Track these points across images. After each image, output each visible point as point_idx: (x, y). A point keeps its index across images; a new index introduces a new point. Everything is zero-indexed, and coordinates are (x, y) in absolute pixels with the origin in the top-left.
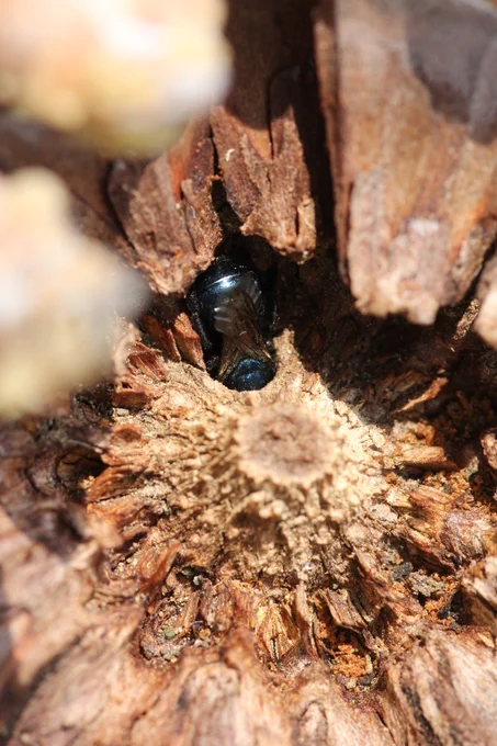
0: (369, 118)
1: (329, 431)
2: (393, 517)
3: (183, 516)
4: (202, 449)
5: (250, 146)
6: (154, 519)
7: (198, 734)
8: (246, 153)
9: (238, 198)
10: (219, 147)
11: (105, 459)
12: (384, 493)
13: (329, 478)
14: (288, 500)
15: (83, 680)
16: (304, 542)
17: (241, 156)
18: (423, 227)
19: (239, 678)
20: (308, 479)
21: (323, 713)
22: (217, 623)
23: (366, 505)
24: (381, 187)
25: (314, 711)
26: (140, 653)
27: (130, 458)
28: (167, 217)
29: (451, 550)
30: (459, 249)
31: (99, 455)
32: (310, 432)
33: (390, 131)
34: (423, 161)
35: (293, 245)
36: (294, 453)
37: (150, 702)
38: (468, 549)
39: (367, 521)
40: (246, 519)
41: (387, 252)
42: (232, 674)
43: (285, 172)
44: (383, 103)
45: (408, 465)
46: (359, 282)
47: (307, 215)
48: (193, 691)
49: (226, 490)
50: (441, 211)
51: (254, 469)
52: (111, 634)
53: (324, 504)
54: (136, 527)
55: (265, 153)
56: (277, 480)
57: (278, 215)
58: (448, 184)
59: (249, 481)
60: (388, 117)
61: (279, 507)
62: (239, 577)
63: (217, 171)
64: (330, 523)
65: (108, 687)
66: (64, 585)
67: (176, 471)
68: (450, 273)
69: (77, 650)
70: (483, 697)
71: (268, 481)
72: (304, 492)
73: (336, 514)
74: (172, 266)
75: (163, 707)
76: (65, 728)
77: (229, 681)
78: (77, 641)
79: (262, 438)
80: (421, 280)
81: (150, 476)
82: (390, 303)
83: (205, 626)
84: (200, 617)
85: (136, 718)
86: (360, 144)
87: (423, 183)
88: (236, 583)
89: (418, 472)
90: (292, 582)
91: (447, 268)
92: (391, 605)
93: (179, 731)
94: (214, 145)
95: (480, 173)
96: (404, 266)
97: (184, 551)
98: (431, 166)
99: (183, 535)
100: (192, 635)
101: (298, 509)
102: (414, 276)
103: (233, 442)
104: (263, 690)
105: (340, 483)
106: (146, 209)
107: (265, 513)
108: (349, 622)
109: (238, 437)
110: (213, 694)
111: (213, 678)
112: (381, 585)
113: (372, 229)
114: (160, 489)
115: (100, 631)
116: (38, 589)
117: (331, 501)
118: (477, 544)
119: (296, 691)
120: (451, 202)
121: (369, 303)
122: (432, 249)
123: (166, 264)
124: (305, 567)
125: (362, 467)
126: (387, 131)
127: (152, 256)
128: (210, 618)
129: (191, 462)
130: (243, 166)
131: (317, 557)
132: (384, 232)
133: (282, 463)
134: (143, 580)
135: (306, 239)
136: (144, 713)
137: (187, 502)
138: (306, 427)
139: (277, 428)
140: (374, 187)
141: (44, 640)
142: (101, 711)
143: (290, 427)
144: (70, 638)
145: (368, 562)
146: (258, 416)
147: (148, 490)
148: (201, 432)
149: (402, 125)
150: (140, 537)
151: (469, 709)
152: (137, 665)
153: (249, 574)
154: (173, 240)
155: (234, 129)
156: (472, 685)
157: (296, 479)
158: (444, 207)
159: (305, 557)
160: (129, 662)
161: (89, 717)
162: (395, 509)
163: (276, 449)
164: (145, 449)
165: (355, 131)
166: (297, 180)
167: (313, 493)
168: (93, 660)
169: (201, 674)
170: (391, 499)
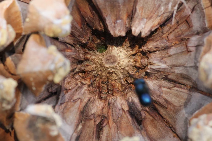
0: (104, 8)
1: (116, 56)
2: (132, 63)
4: (99, 65)
5: (89, 16)
6: (95, 76)
7: (112, 109)
8: (89, 18)
9: (91, 25)
10: (85, 18)
11: (85, 71)
12: (130, 61)
13: (119, 63)
14: (114, 68)
15: (92, 106)
16: (119, 73)
18: (119, 21)
19: (116, 97)
20: (116, 64)
22: (111, 89)
23: (127, 64)
25: (130, 98)
26: (101, 98)
28: (81, 32)
29: (143, 65)
30: (126, 22)
32: (114, 57)
33: (108, 9)
34: (115, 11)
35: (101, 29)
36: (112, 61)
37: (104, 106)
38: (145, 65)
39: (128, 66)
40: (109, 73)
41: (114, 27)
42: (115, 97)
43: (96, 19)
44: (105, 6)
45: (132, 55)
46: (112, 33)
47: (102, 24)
48: (110, 102)
49: (104, 70)
50: (121, 18)
51: (107, 66)
52: (95, 97)
53: (120, 67)
54: (94, 79)
55: (92, 17)
56: (111, 66)
57: (98, 25)
58: (120, 13)
59: (107, 68)
60: (107, 7)
61: (113, 70)
62: (112, 81)
63: (86, 22)
64: (122, 69)
65: (97, 106)
66: (84, 93)
67: (96, 69)
68: (126, 27)
69: (90, 102)
70: (154, 87)
71: (110, 67)
72: (116, 66)
73: (122, 67)
74: (84, 38)
75: (106, 106)
76: (92, 114)
77: (115, 98)
78: (89, 100)
79: (107, 60)
80: (121, 29)
81: (93, 71)
82: (118, 35)
83: (109, 90)
84: (108, 89)
85: (103, 109)
86: (105, 12)
87: (116, 15)
88: (112, 82)
89: (134, 55)
90: (120, 79)
91: (125, 26)
92: (136, 78)
93: (110, 109)
95: (125, 10)
96: (118, 28)
97: (102, 80)
98: (116, 12)
99: (101, 78)
100: (108, 92)
101: (116, 69)
103: (102, 63)
104: (121, 97)
105: (121, 63)
106: (77, 32)
107: (111, 71)
108: (131, 82)
109: (103, 62)
110: (113, 101)
111: (112, 99)
112: (134, 75)
113: (111, 24)
114: (95, 72)
115: (93, 98)
116: (80, 95)
117: (121, 66)
118: (146, 64)
119: (126, 96)
120: (122, 16)
121: (115, 35)
122: (121, 24)
123: (83, 38)
124: (121, 76)
125: (124, 58)
127: (81, 38)
128: (110, 89)
130: (90, 20)
132: (113, 24)
133: (111, 63)
134: (97, 87)
135: (103, 27)
136: (104, 108)
137: (100, 73)
138: (113, 57)
139: (109, 58)
140: (109, 18)
141: (84, 102)
142: (97, 110)
143: (110, 57)
144: (88, 100)
145: (130, 72)
146: (105, 57)
147: (94, 73)
148: (98, 62)
150: (95, 80)
151: (153, 90)
152: (101, 100)
153: (113, 80)
154: (83, 35)
155: (86, 15)
156: (152, 86)
157: (114, 65)
160: (99, 100)
161: (95, 112)
162: (132, 62)
163: (109, 61)
164: (91, 67)
165: (103, 11)
166: (98, 19)
167: (118, 66)
168: (93, 103)
169: (110, 98)
170: (131, 61)
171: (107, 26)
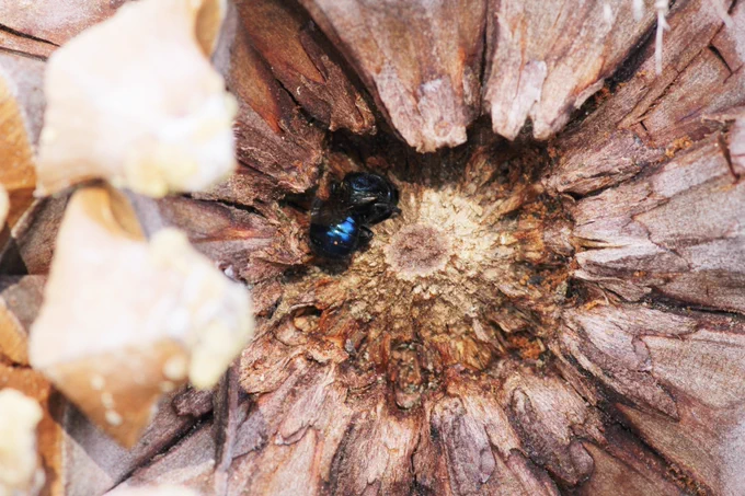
0: (365, 41)
1: (440, 229)
2: (510, 251)
3: (382, 316)
4: (372, 274)
5: (308, 80)
6: (362, 324)
7: (451, 451)
8: (308, 85)
9: (319, 112)
10: (290, 90)
11: (318, 307)
12: (498, 241)
13: (454, 257)
14: (436, 282)
15: (367, 451)
16: (461, 297)
17: (306, 88)
18: (430, 87)
19: (461, 400)
20: (442, 265)
21: (524, 392)
22: (435, 368)
23: (489, 256)
24: (394, 76)
25: (518, 394)
26: (397, 411)
27: (333, 298)
28: (280, 149)
29: (555, 253)
30: (462, 86)
31: (313, 307)
32: (430, 236)
33: (383, 42)
34: (412, 47)
35: (363, 127)
36: (425, 253)
37: (416, 442)
38: (564, 249)
39: (495, 264)
40: (418, 302)
41: (417, 111)
42: (457, 400)
43: (336, 86)
44: (368, 28)
45: (505, 215)
46: (410, 137)
47: (362, 106)
48: (438, 422)
49: (398, 292)
50: (438, 70)
51: (407, 275)
52: (372, 412)
53: (461, 271)
54: (359, 334)
55: (319, 80)
56: (423, 276)
57: (347, 112)
58: (434, 53)
59: (407, 283)
60: (376, 34)
61: (433, 290)
62: (434, 333)
63: (297, 103)
64: (470, 279)
65: (385, 445)
66: (327, 398)
67: (365, 292)
68: (463, 104)
69: (354, 435)
70: (613, 340)
71: (419, 277)
72: (444, 273)
73: (471, 273)
74: (298, 173)
75: (424, 440)
76: (369, 485)
77: (456, 406)
78: (351, 427)
79: (402, 254)
80: (447, 118)
81: (350, 302)
82: (435, 143)
83: (429, 372)
84: (424, 370)
85: (411, 456)
86: (368, 58)
87: (418, 59)
88: (436, 338)
89: (514, 215)
90: (468, 321)
91: (460, 102)
92: (534, 308)
93: (440, 452)
94: (286, 90)
95: (450, 36)
96: (432, 116)
97: (394, 336)
98: (418, 48)
99: (389, 325)
100: (425, 382)
101: (447, 282)
102: (442, 118)
103: (386, 266)
104: (480, 398)
105: (464, 255)
106: (263, 153)
107: (427, 296)
108: (516, 327)
109: (387, 261)
110: (449, 419)
111: (445, 409)
112: (522, 298)
113: (402, 103)
114: (361, 306)
115: (364, 415)
116: (311, 410)
117: (463, 268)
118: (567, 245)
119: (501, 388)
120: (442, 62)
121: (423, 146)
122: (444, 96)
123: (294, 173)
124: (471, 309)
125: (474, 235)
126: (380, 42)
127: (284, 174)
128: (430, 367)
129: (370, 284)
130: (310, 93)
131: (475, 300)
132: (410, 101)
133: (422, 263)
134: (378, 366)
135: (368, 118)
136: (415, 450)
137: (379, 308)
138: (426, 234)
139: (409, 243)
140: (389, 78)
141: (329, 438)
142: (389, 460)
143: (416, 239)
144: (345, 428)
145: (507, 289)
146: (393, 241)
147: (354, 310)
148: (365, 263)
149: (388, 33)
150: (365, 340)
151: (607, 352)
152: (399, 420)
153: (440, 330)
154: (291, 159)
155: (293, 75)
156: (603, 335)
157: (435, 269)
158: (439, 67)
159: (468, 305)
160: (392, 422)
161: (382, 471)
162: (509, 246)
163: (413, 256)
164: (341, 287)
165: (362, 52)
166: (346, 87)
167: (450, 269)
168: (366, 437)
169: (438, 409)
170: (503, 241)
171: (387, 112)
